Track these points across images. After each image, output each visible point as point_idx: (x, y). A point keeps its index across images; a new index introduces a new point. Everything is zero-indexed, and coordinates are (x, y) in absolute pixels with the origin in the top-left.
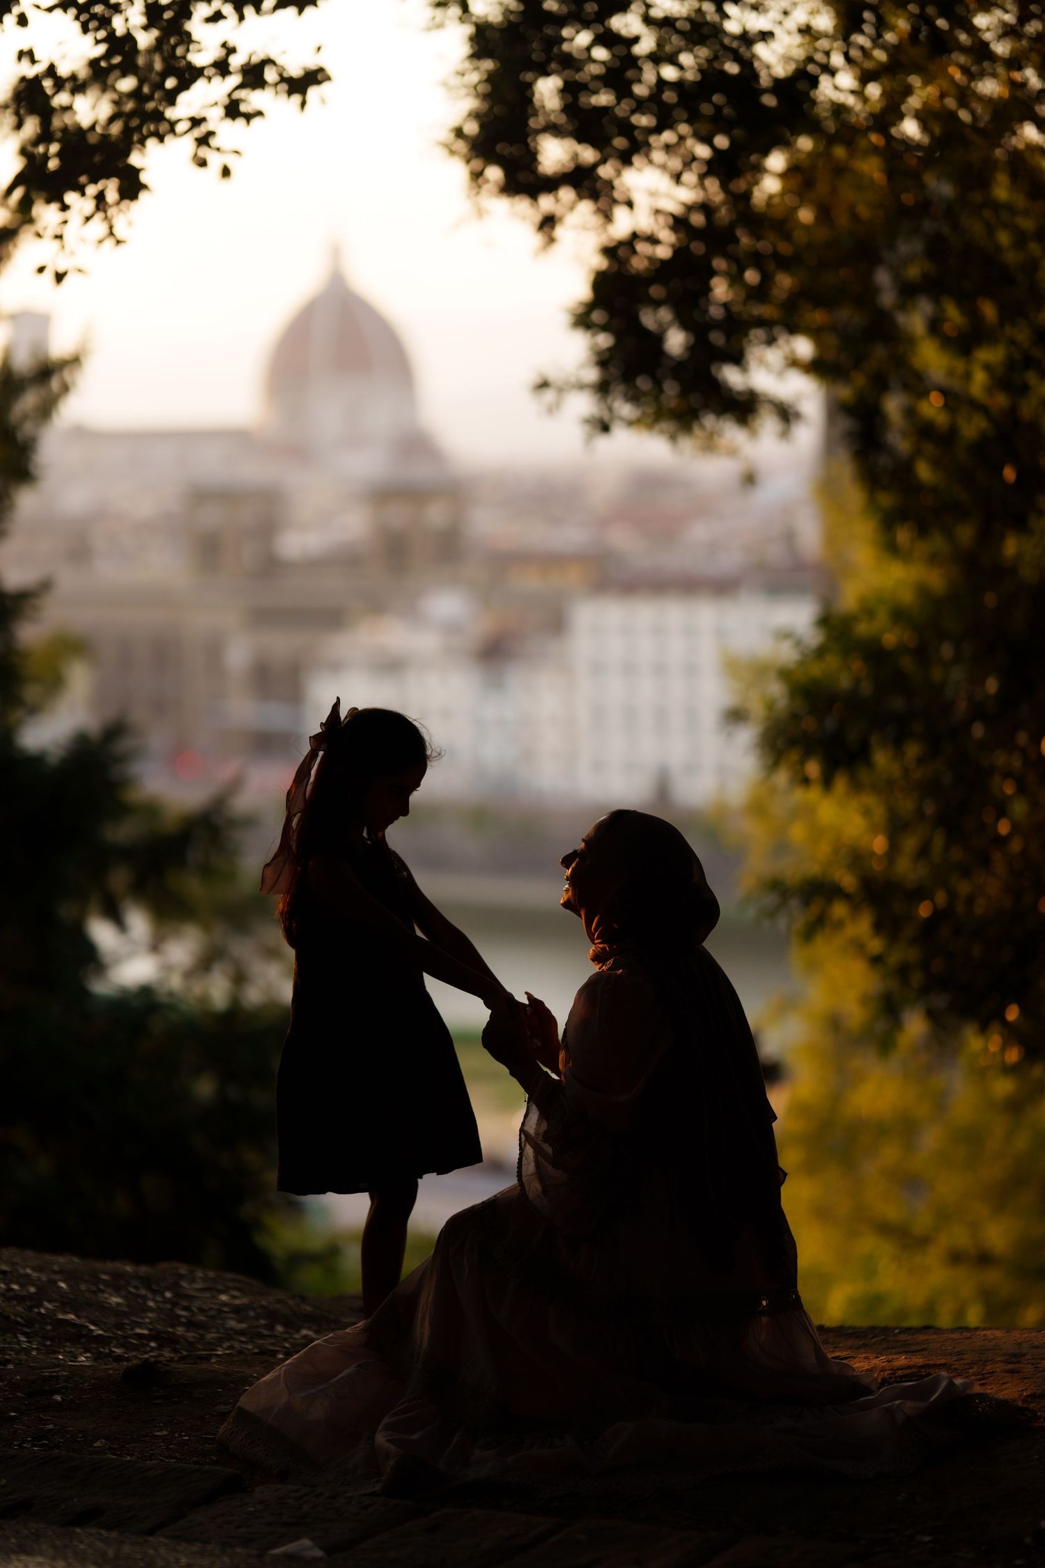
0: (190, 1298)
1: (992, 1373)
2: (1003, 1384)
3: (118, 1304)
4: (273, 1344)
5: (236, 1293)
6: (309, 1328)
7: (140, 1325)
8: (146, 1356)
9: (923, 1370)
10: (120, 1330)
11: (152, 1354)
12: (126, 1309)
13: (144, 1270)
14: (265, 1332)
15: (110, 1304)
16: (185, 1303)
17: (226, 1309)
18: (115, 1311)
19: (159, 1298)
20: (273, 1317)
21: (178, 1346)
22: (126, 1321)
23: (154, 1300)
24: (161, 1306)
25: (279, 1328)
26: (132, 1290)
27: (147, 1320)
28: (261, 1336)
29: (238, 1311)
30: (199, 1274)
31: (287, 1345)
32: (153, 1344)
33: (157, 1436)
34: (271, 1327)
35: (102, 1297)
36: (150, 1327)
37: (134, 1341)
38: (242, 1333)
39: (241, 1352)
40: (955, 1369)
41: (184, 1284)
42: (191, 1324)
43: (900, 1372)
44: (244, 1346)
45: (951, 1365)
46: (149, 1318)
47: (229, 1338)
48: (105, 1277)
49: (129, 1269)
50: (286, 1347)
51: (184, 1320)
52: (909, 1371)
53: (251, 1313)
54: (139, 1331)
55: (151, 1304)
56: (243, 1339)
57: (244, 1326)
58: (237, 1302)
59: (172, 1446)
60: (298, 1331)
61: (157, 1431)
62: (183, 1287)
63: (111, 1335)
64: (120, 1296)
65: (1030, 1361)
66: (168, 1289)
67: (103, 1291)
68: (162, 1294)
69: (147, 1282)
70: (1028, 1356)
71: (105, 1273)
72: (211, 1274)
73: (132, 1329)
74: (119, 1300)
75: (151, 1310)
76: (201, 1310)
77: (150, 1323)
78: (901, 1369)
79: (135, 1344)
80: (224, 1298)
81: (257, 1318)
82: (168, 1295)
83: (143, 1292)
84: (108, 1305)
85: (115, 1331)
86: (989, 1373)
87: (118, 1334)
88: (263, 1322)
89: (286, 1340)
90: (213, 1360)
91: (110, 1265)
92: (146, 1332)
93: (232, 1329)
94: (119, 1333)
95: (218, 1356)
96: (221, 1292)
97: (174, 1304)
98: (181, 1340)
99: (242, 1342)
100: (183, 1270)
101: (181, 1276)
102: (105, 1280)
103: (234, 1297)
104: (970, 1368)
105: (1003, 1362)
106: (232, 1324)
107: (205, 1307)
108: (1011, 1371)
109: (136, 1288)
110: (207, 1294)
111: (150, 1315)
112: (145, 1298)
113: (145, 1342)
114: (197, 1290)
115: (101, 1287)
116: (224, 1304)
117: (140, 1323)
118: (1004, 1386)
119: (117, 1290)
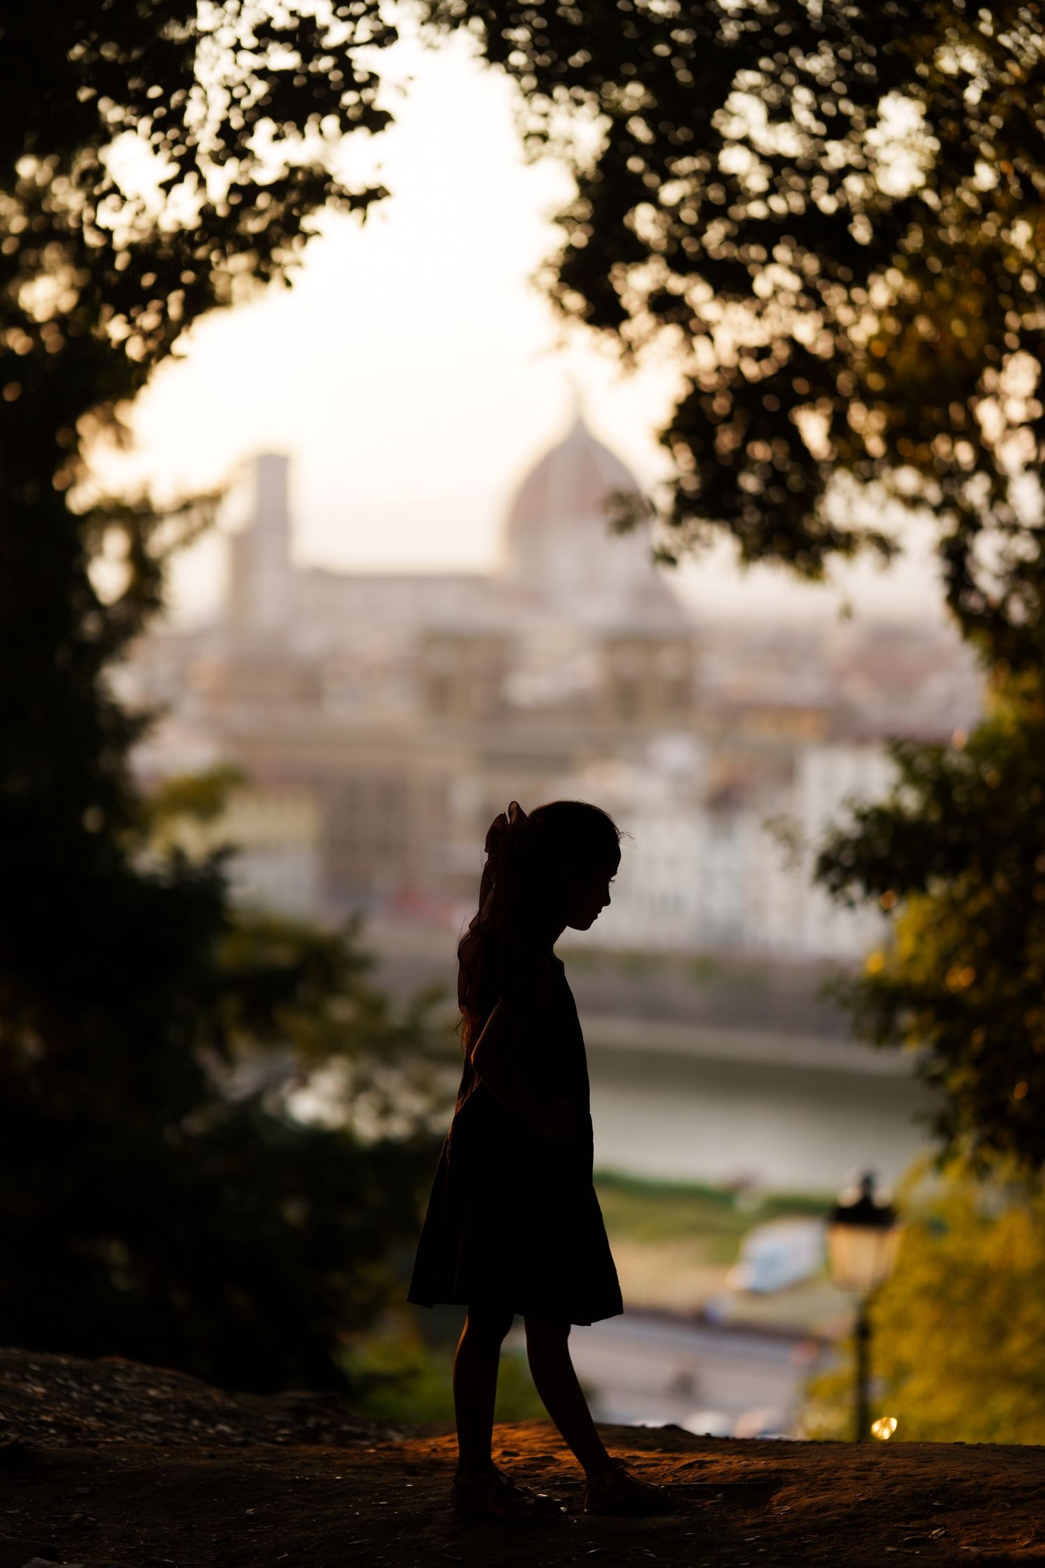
0: (117, 1391)
1: (839, 1479)
2: (845, 1489)
3: (35, 1393)
4: (181, 1437)
5: (166, 1388)
6: (228, 1424)
7: (47, 1413)
8: (40, 1441)
9: (774, 1475)
10: (23, 1416)
11: (45, 1440)
12: (41, 1398)
13: (81, 1363)
14: (178, 1425)
15: (26, 1392)
16: (108, 1395)
17: (146, 1402)
18: (32, 1400)
19: (85, 1390)
20: (193, 1410)
21: (78, 1434)
22: (36, 1409)
23: (80, 1392)
24: (84, 1397)
25: (196, 1423)
26: (60, 1381)
27: (58, 1409)
28: (173, 1429)
29: (157, 1404)
30: (138, 1368)
31: (195, 1438)
32: (52, 1431)
33: (8, 1514)
34: (187, 1421)
35: (22, 1386)
36: (59, 1415)
37: (33, 1427)
38: (154, 1425)
39: (143, 1442)
40: (806, 1475)
41: (118, 1379)
42: (104, 1415)
43: (751, 1476)
44: (149, 1437)
45: (804, 1471)
46: (61, 1407)
47: (139, 1428)
48: (35, 1368)
49: (64, 1361)
50: (193, 1440)
51: (98, 1411)
52: (760, 1475)
53: (172, 1407)
54: (44, 1418)
55: (75, 1395)
56: (152, 1430)
57: (159, 1419)
58: (163, 1396)
59: (19, 1524)
60: (213, 1425)
61: (10, 1510)
62: (117, 1382)
63: (11, 1420)
64: (44, 1387)
65: (881, 1469)
66: (98, 1382)
67: (26, 1381)
68: (89, 1385)
69: (78, 1375)
70: (882, 1465)
71: (35, 1364)
72: (149, 1369)
73: (37, 1416)
74: (40, 1390)
75: (68, 1398)
76: (122, 1402)
77: (60, 1412)
78: (752, 1473)
79: (35, 1430)
80: (152, 1392)
81: (175, 1412)
82: (96, 1387)
83: (72, 1383)
84: (24, 1393)
85: (17, 1416)
86: (835, 1479)
87: (20, 1420)
88: (182, 1416)
89: (196, 1433)
90: (101, 1446)
91: (47, 1358)
92: (49, 1419)
93: (147, 1422)
94: (22, 1419)
95: (107, 1443)
96: (152, 1387)
97: (98, 1396)
98: (85, 1429)
99: (152, 1434)
100: (121, 1363)
101: (117, 1371)
102: (35, 1371)
103: (164, 1392)
104: (820, 1474)
105: (854, 1469)
106: (149, 1417)
107: (127, 1400)
108: (858, 1478)
109: (65, 1380)
110: (138, 1389)
111: (64, 1404)
112: (70, 1389)
113: (44, 1428)
114: (129, 1384)
115: (28, 1377)
116: (150, 1398)
117: (48, 1411)
118: (846, 1491)
119: (43, 1378)
